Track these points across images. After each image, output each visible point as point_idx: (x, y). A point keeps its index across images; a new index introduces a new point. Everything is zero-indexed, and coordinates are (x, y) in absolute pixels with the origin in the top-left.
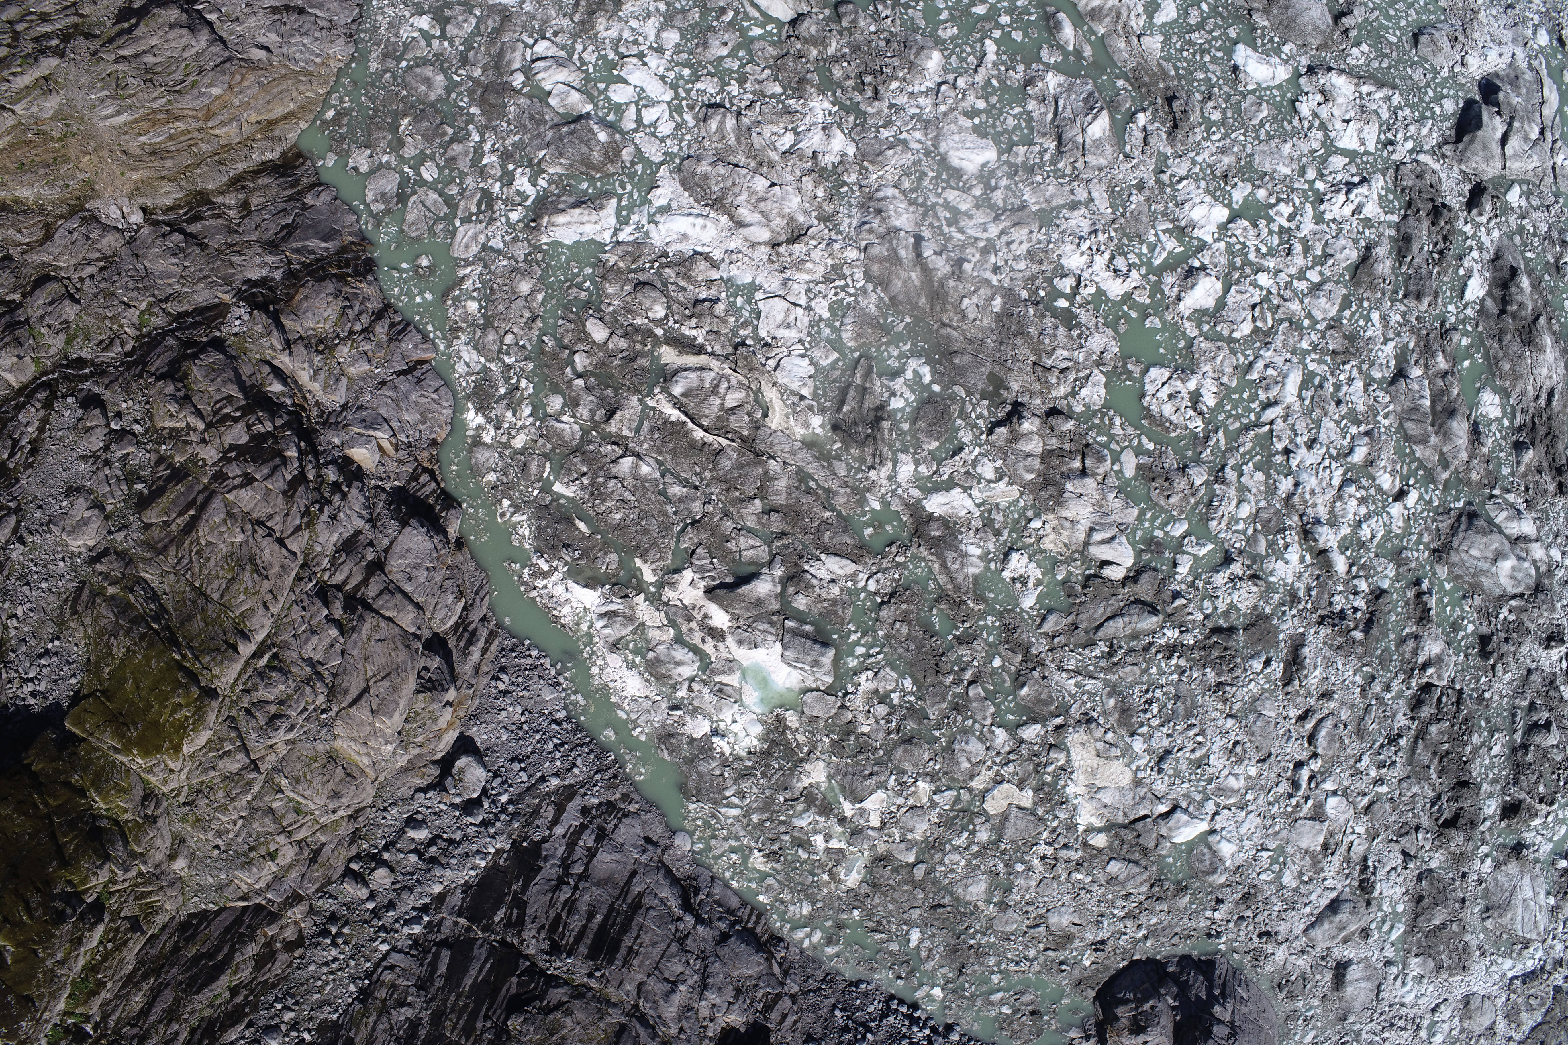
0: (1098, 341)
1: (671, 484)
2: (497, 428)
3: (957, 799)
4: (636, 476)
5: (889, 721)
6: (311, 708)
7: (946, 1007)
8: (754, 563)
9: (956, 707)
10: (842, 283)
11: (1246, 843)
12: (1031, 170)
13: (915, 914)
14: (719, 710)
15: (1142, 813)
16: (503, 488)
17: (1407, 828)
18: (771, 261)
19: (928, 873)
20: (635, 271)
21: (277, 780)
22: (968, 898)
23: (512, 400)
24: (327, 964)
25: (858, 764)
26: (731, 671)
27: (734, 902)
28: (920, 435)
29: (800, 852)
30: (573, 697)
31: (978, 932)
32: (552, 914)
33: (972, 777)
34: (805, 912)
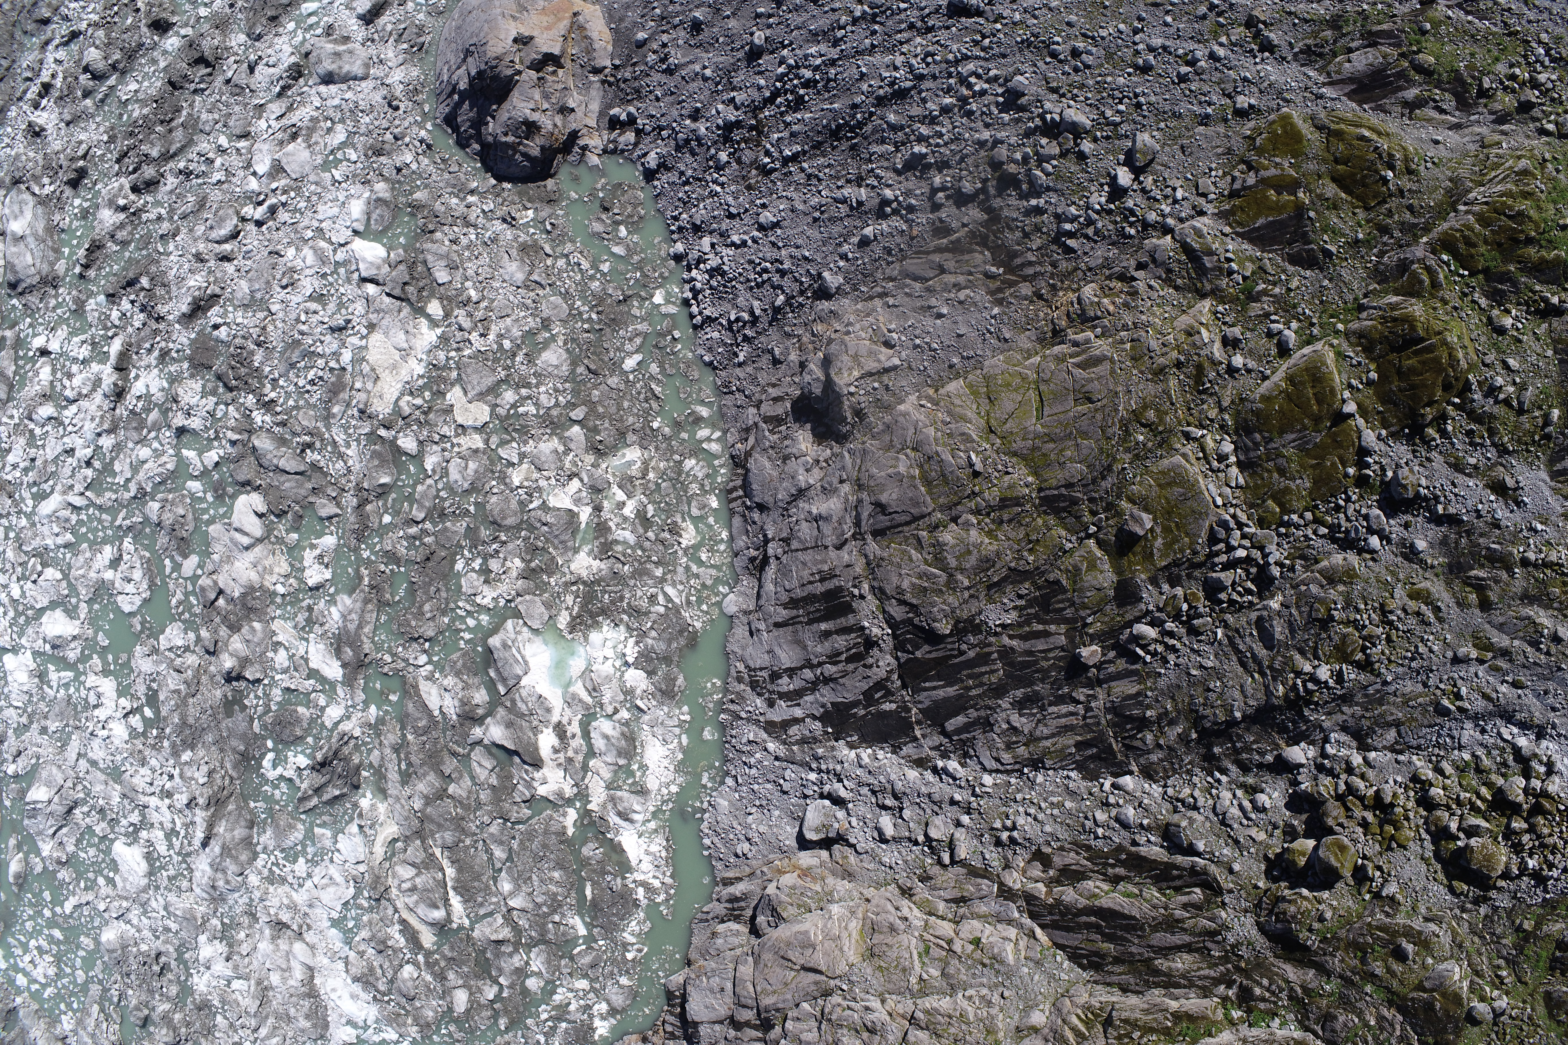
0: (144, 664)
1: (499, 860)
2: (590, 1007)
3: (503, 443)
4: (517, 888)
5: (497, 552)
6: (845, 1003)
7: (664, 278)
8: (490, 753)
9: (443, 515)
10: (274, 868)
11: (342, 199)
12: (101, 811)
13: (613, 381)
14: (609, 679)
15: (387, 300)
16: (624, 966)
17: (234, 90)
18: (309, 928)
19: (574, 406)
20: (404, 1008)
21: (916, 987)
22: (565, 356)
23: (561, 1013)
24: (1035, 819)
25: (547, 540)
26: (574, 696)
27: (737, 521)
28: (305, 725)
29: (649, 515)
30: (709, 785)
31: (584, 321)
32: (851, 667)
33: (476, 451)
34: (693, 462)
